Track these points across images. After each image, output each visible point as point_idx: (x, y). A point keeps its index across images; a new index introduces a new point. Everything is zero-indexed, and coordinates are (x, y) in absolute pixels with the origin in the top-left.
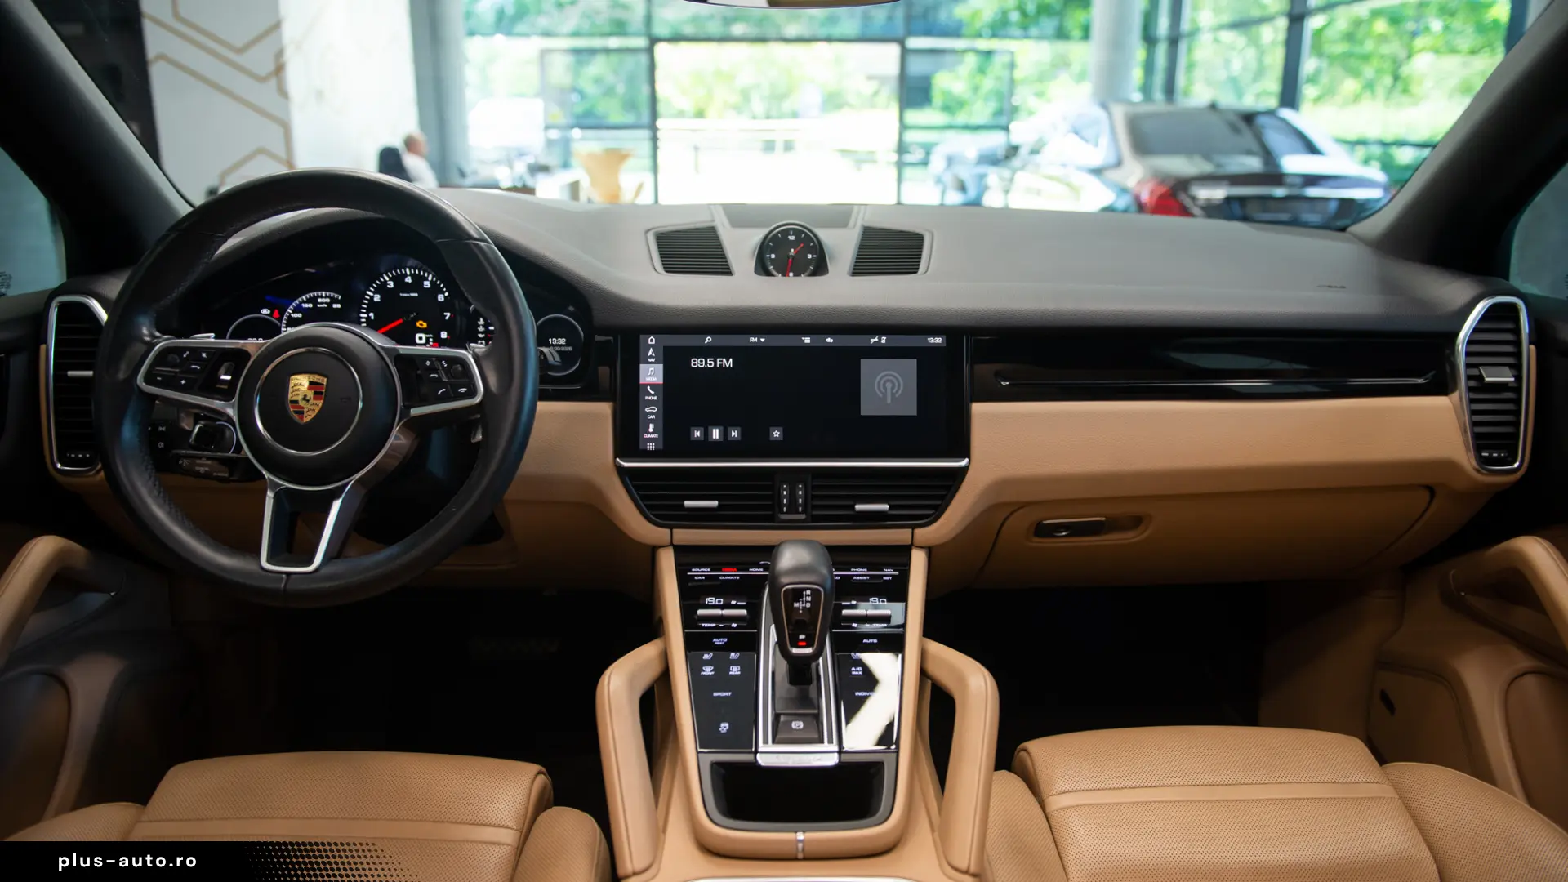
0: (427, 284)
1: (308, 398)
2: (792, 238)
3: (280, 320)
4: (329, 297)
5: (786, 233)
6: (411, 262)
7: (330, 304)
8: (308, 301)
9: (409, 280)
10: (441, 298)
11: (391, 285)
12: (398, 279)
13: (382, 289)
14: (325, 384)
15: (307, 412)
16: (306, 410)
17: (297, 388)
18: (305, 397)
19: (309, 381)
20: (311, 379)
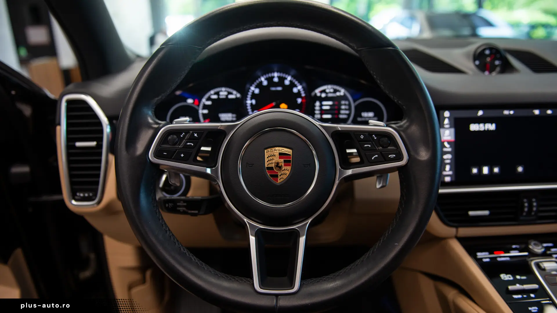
0: (287, 82)
1: (280, 165)
2: (487, 52)
3: (198, 105)
4: (227, 91)
5: (484, 50)
6: (277, 68)
7: (227, 96)
8: (215, 94)
9: (276, 79)
10: (295, 90)
11: (265, 83)
12: (270, 79)
13: (260, 85)
14: (291, 154)
15: (280, 175)
16: (279, 174)
17: (271, 158)
18: (278, 165)
19: (279, 153)
20: (281, 150)
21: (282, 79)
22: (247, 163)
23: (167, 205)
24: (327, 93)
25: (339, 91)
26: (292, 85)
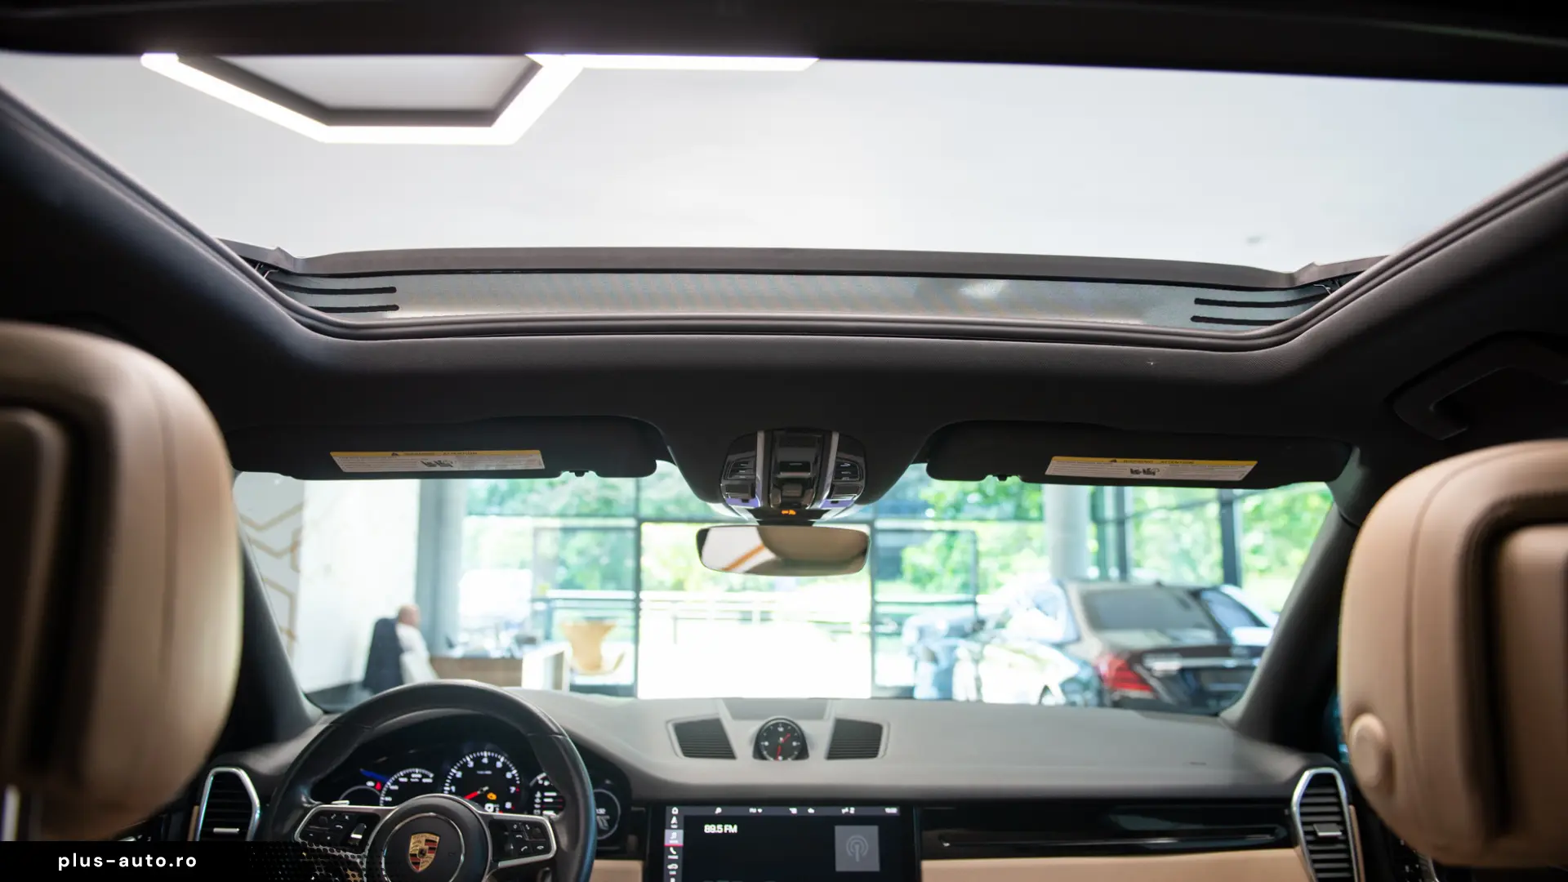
0: (499, 765)
1: (424, 852)
2: (781, 729)
3: (380, 791)
4: (421, 773)
5: (777, 725)
6: (489, 746)
7: (420, 779)
8: (405, 776)
9: (485, 761)
10: (509, 775)
11: (471, 764)
12: (477, 760)
13: (464, 768)
14: (438, 841)
15: (422, 863)
16: (422, 861)
17: (417, 844)
18: (422, 852)
19: (426, 839)
20: (428, 837)
21: (493, 760)
22: (392, 849)
26: (506, 768)
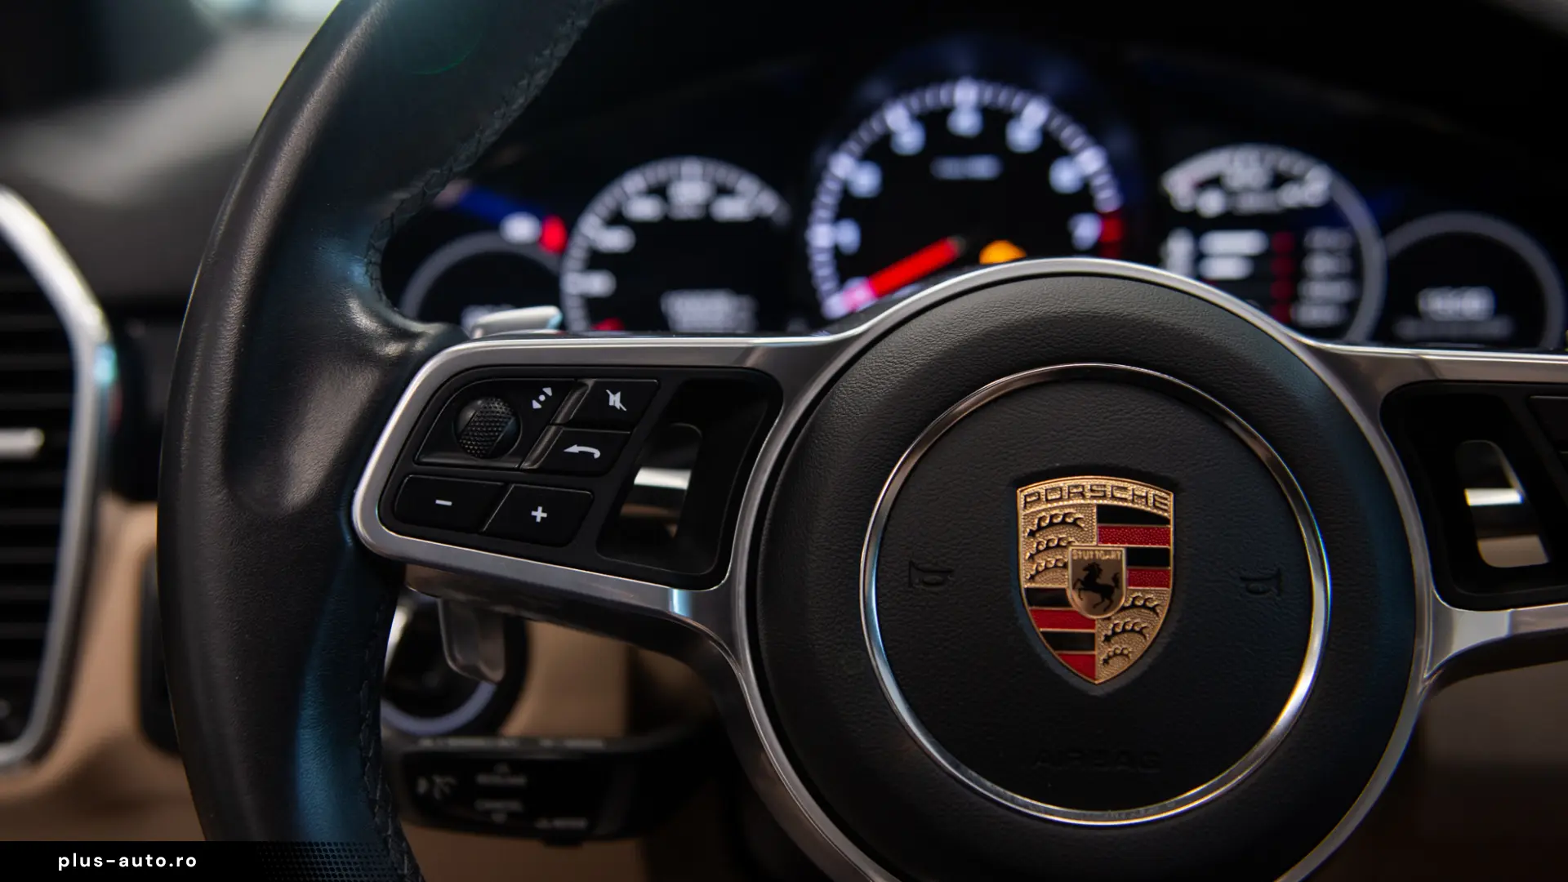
0: (1023, 136)
1: (1105, 579)
4: (711, 181)
6: (973, 65)
7: (708, 205)
8: (648, 194)
9: (966, 122)
10: (1065, 177)
11: (908, 140)
12: (934, 122)
13: (880, 152)
14: (1170, 515)
15: (1108, 639)
16: (1101, 630)
17: (1053, 536)
18: (1092, 577)
19: (1099, 507)
20: (1109, 494)
21: (996, 120)
22: (911, 564)
23: (422, 786)
24: (1231, 194)
25: (1297, 179)
26: (1051, 149)
